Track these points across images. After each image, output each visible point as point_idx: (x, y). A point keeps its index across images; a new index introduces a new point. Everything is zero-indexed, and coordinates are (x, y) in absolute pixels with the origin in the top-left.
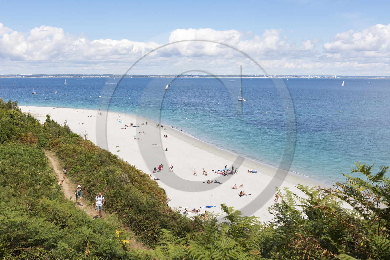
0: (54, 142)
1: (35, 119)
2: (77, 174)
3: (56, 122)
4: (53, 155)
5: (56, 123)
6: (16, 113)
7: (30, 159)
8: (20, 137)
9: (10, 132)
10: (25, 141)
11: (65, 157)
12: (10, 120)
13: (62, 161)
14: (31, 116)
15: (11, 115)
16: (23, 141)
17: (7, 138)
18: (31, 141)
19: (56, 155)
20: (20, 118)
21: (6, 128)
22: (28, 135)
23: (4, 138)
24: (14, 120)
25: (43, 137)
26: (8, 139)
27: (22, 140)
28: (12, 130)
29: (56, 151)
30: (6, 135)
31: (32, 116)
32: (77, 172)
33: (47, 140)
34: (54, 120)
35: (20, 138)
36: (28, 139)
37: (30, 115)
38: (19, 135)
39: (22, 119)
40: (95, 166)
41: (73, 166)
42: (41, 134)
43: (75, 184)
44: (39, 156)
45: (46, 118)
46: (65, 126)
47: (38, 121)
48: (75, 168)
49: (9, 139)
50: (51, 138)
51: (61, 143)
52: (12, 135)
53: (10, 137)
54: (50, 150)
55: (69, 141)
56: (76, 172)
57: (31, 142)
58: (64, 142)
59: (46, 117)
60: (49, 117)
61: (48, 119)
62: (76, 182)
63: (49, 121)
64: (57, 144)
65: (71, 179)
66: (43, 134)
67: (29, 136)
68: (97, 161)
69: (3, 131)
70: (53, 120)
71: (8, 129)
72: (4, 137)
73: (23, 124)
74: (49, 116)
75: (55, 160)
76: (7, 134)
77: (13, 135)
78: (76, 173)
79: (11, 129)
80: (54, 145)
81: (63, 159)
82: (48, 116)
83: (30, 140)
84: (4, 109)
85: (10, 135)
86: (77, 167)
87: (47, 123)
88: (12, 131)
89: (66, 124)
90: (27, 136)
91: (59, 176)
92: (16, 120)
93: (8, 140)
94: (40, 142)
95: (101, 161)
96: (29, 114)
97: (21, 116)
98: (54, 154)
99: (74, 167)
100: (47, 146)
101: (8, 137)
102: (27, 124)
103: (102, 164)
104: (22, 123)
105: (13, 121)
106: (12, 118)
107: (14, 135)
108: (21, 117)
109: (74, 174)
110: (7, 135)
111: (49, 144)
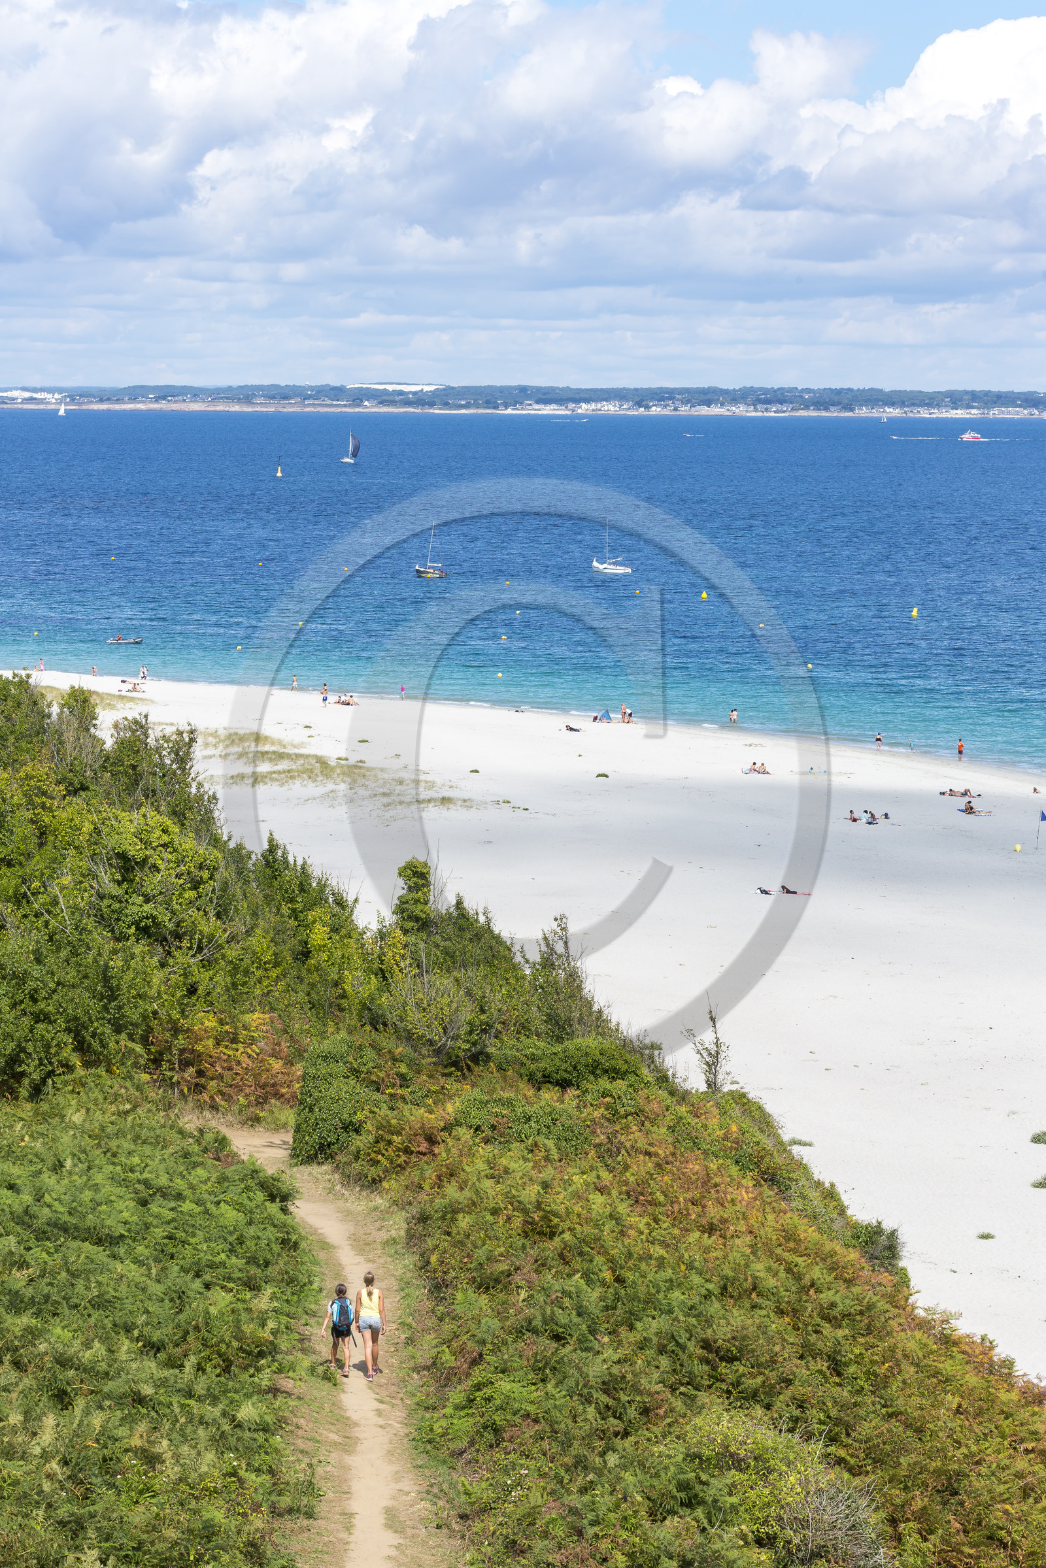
0: (417, 1115)
1: (322, 886)
2: (491, 1446)
3: (482, 919)
4: (383, 1236)
5: (489, 929)
6: (166, 838)
7: (156, 1289)
8: (181, 1041)
9: (94, 1006)
10: (221, 1077)
11: (452, 1274)
12: (113, 897)
13: (429, 1304)
14: (291, 859)
15: (122, 856)
16: (200, 1073)
17: (74, 1050)
18: (263, 1087)
19: (410, 1236)
20: (196, 885)
21: (71, 975)
22: (245, 1028)
23: (47, 1051)
24: (147, 901)
25: (341, 1068)
26: (76, 1060)
27: (191, 1070)
28: (109, 992)
29: (415, 1210)
30: (68, 1030)
31: (300, 862)
32: (496, 1430)
33: (363, 1092)
34: (470, 905)
35: (182, 1051)
36: (239, 1063)
37: (280, 853)
38: (176, 1030)
39: (208, 887)
40: (640, 1393)
41: (478, 1374)
42: (326, 1045)
43: (452, 1534)
44: (234, 1260)
45: (398, 887)
46: (548, 963)
47: (340, 903)
48: (487, 1391)
49: (87, 1064)
50: (402, 1077)
51: (464, 1133)
52: (108, 1030)
53: (96, 1045)
54: (375, 1183)
55: (529, 1119)
56: (485, 1427)
57: (260, 1092)
58: (493, 1127)
59: (401, 882)
60: (427, 885)
61: (417, 901)
62: (463, 1517)
63: (417, 919)
64: (431, 1140)
65: (435, 1490)
66: (342, 1041)
67: (252, 1041)
68: (677, 1344)
69: (44, 994)
70: (459, 904)
71: (86, 977)
72: (47, 1047)
73: (211, 938)
74: (423, 876)
76: (76, 1019)
77: (118, 1030)
78: (490, 1436)
79: (106, 979)
80: (407, 1151)
81: (439, 1288)
82: (415, 874)
83: (256, 1076)
84: (78, 801)
85: (94, 1035)
86: (505, 1385)
87: (406, 932)
88: (113, 998)
90: (234, 1040)
91: (359, 1447)
92: (160, 898)
93: (80, 1072)
94: (311, 1110)
95: (706, 1345)
96: (273, 847)
97: (201, 867)
98: (397, 1224)
99: (478, 1387)
100: (358, 1152)
101: (81, 1047)
102: (248, 933)
103: (714, 1368)
104: (208, 925)
105: (135, 909)
106: (132, 881)
107: (123, 1036)
108: (205, 875)
109: (472, 1443)
110: (72, 1025)
111: (371, 1138)
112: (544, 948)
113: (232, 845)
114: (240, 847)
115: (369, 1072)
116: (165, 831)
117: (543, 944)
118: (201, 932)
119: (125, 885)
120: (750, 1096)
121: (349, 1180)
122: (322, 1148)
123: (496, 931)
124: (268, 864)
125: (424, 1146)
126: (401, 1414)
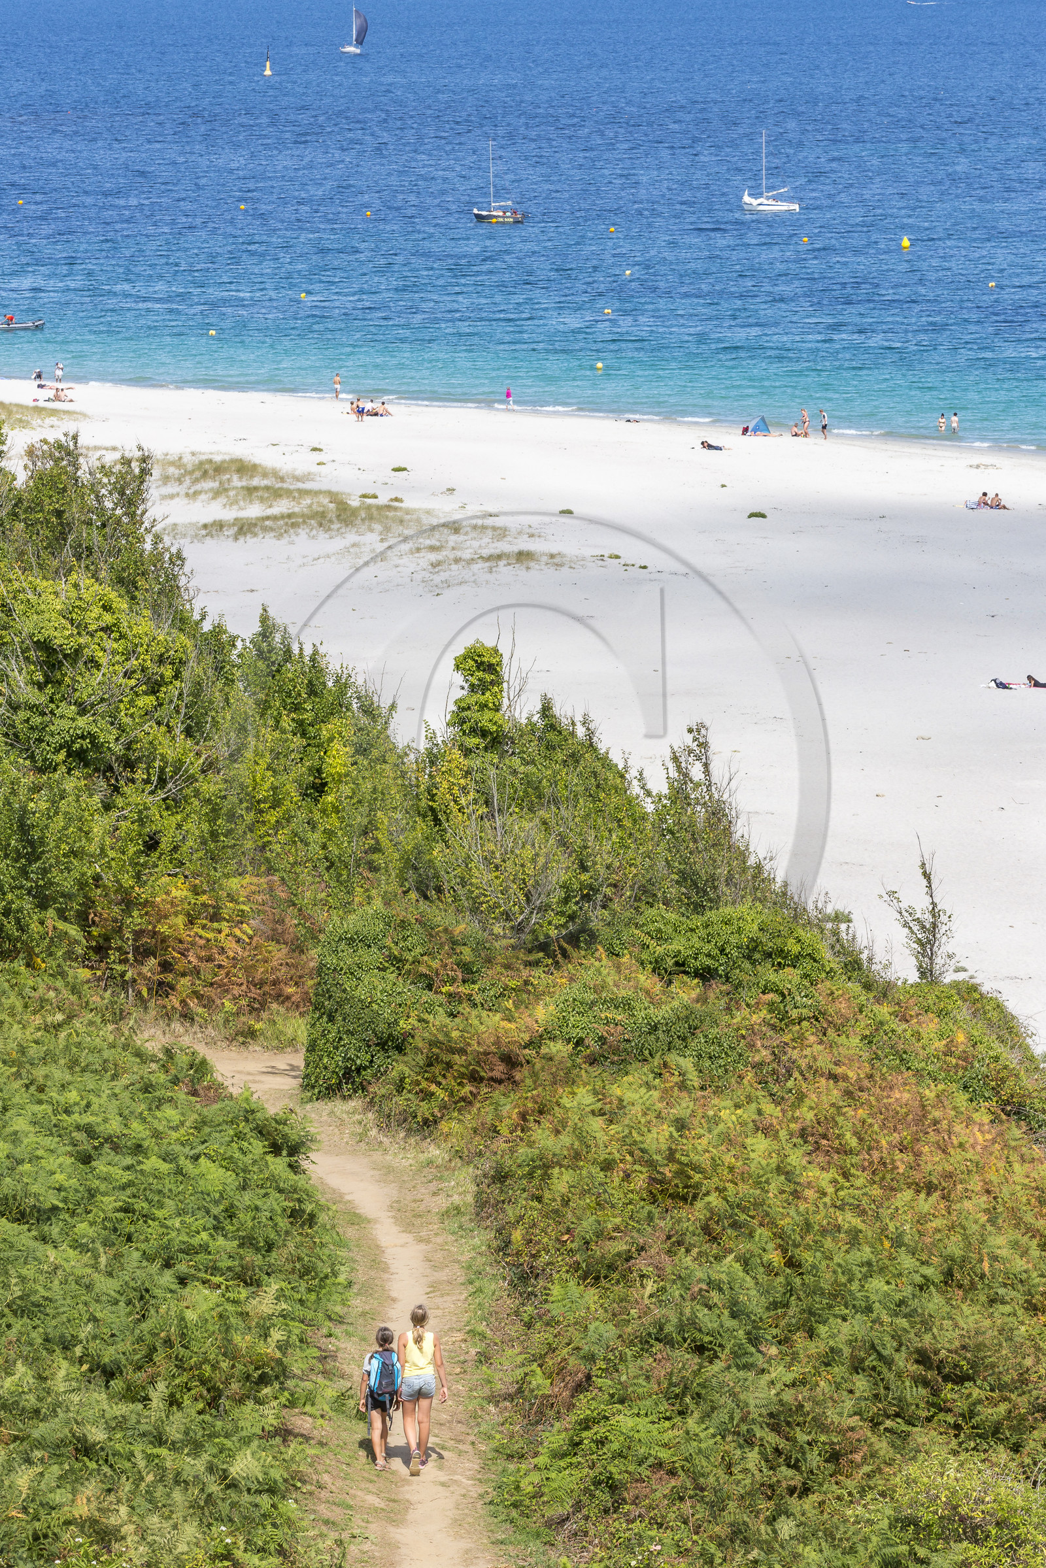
0: (489, 1025)
1: (343, 685)
2: (606, 1511)
3: (581, 731)
4: (441, 1203)
5: (591, 746)
6: (108, 618)
7: (107, 1286)
8: (136, 919)
9: (7, 869)
10: (196, 972)
11: (544, 1258)
12: (31, 708)
13: (511, 1303)
14: (294, 646)
15: (45, 646)
16: (166, 966)
18: (262, 983)
19: (481, 1203)
20: (154, 687)
22: (231, 898)
24: (82, 711)
25: (373, 956)
27: (152, 962)
28: (29, 848)
29: (487, 1165)
31: (308, 651)
32: (613, 1487)
33: (409, 991)
34: (563, 710)
35: (138, 934)
36: (222, 950)
37: (278, 638)
38: (128, 903)
39: (173, 690)
40: (824, 1429)
41: (585, 1406)
42: (352, 922)
44: (221, 1241)
45: (455, 686)
46: (680, 793)
47: (369, 711)
48: (600, 1430)
50: (466, 968)
51: (559, 1050)
52: (27, 904)
53: (11, 927)
54: (428, 1125)
55: (655, 1028)
56: (597, 1483)
57: (255, 992)
58: (602, 1040)
59: (459, 678)
60: (498, 682)
61: (483, 706)
63: (484, 733)
64: (511, 1061)
66: (376, 914)
67: (242, 917)
68: (881, 1357)
70: (546, 710)
73: (178, 765)
74: (491, 668)
75: (443, 1275)
77: (43, 905)
78: (603, 1497)
79: (24, 828)
80: (475, 1078)
81: (523, 1283)
82: (480, 666)
83: (248, 970)
85: (6, 913)
86: (625, 1421)
87: (467, 752)
88: (34, 857)
89: (697, 772)
90: (215, 917)
92: (102, 708)
94: (331, 1019)
95: (923, 1358)
96: (267, 627)
97: (161, 660)
98: (462, 1186)
100: (402, 1080)
102: (234, 757)
103: (935, 1392)
104: (173, 747)
105: (65, 724)
106: (59, 683)
107: (51, 913)
108: (168, 672)
109: (578, 1506)
111: (421, 1059)
112: (674, 774)
113: (207, 627)
114: (218, 630)
115: (416, 962)
116: (107, 608)
117: (671, 766)
118: (163, 757)
119: (49, 690)
120: (984, 989)
121: (387, 1121)
122: (347, 1074)
123: (602, 748)
124: (261, 654)
125: (499, 1070)
126: (472, 1465)
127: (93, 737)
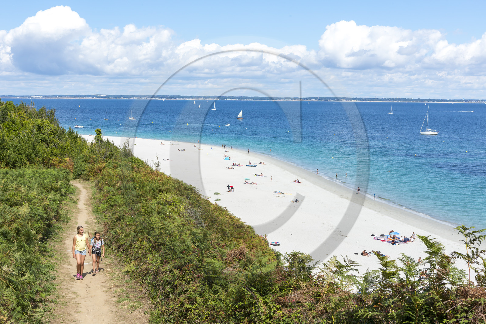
0: (97, 166)
1: (81, 137)
4: (90, 186)
5: (113, 144)
6: (48, 124)
9: (31, 152)
12: (36, 134)
15: (38, 126)
17: (27, 160)
20: (54, 134)
24: (43, 135)
25: (82, 160)
29: (96, 181)
30: (26, 157)
31: (76, 133)
33: (87, 164)
34: (110, 141)
38: (50, 159)
46: (125, 148)
47: (84, 140)
50: (95, 162)
51: (108, 169)
52: (34, 156)
54: (88, 180)
58: (114, 167)
60: (101, 134)
61: (99, 137)
63: (100, 141)
64: (100, 170)
65: (98, 218)
67: (66, 162)
69: (21, 150)
71: (29, 146)
72: (21, 160)
73: (58, 143)
76: (27, 154)
80: (95, 172)
81: (101, 189)
82: (98, 131)
84: (31, 119)
85: (31, 157)
87: (97, 143)
88: (35, 150)
89: (127, 145)
90: (62, 162)
92: (47, 135)
93: (28, 165)
94: (76, 169)
96: (70, 130)
97: (55, 130)
98: (93, 184)
100: (85, 174)
106: (40, 131)
107: (37, 157)
108: (57, 132)
111: (88, 171)
112: (124, 145)
113: (62, 128)
115: (88, 161)
121: (83, 180)
122: (78, 176)
127: (45, 138)
